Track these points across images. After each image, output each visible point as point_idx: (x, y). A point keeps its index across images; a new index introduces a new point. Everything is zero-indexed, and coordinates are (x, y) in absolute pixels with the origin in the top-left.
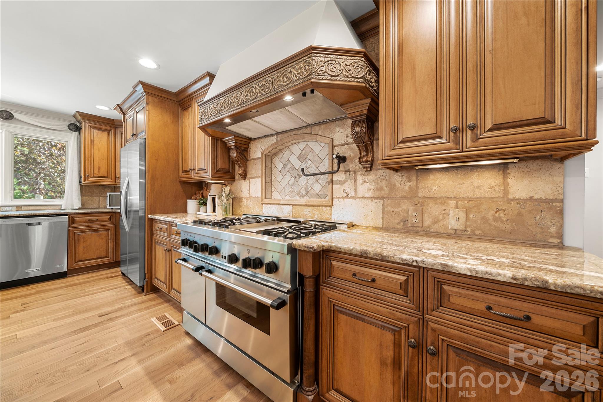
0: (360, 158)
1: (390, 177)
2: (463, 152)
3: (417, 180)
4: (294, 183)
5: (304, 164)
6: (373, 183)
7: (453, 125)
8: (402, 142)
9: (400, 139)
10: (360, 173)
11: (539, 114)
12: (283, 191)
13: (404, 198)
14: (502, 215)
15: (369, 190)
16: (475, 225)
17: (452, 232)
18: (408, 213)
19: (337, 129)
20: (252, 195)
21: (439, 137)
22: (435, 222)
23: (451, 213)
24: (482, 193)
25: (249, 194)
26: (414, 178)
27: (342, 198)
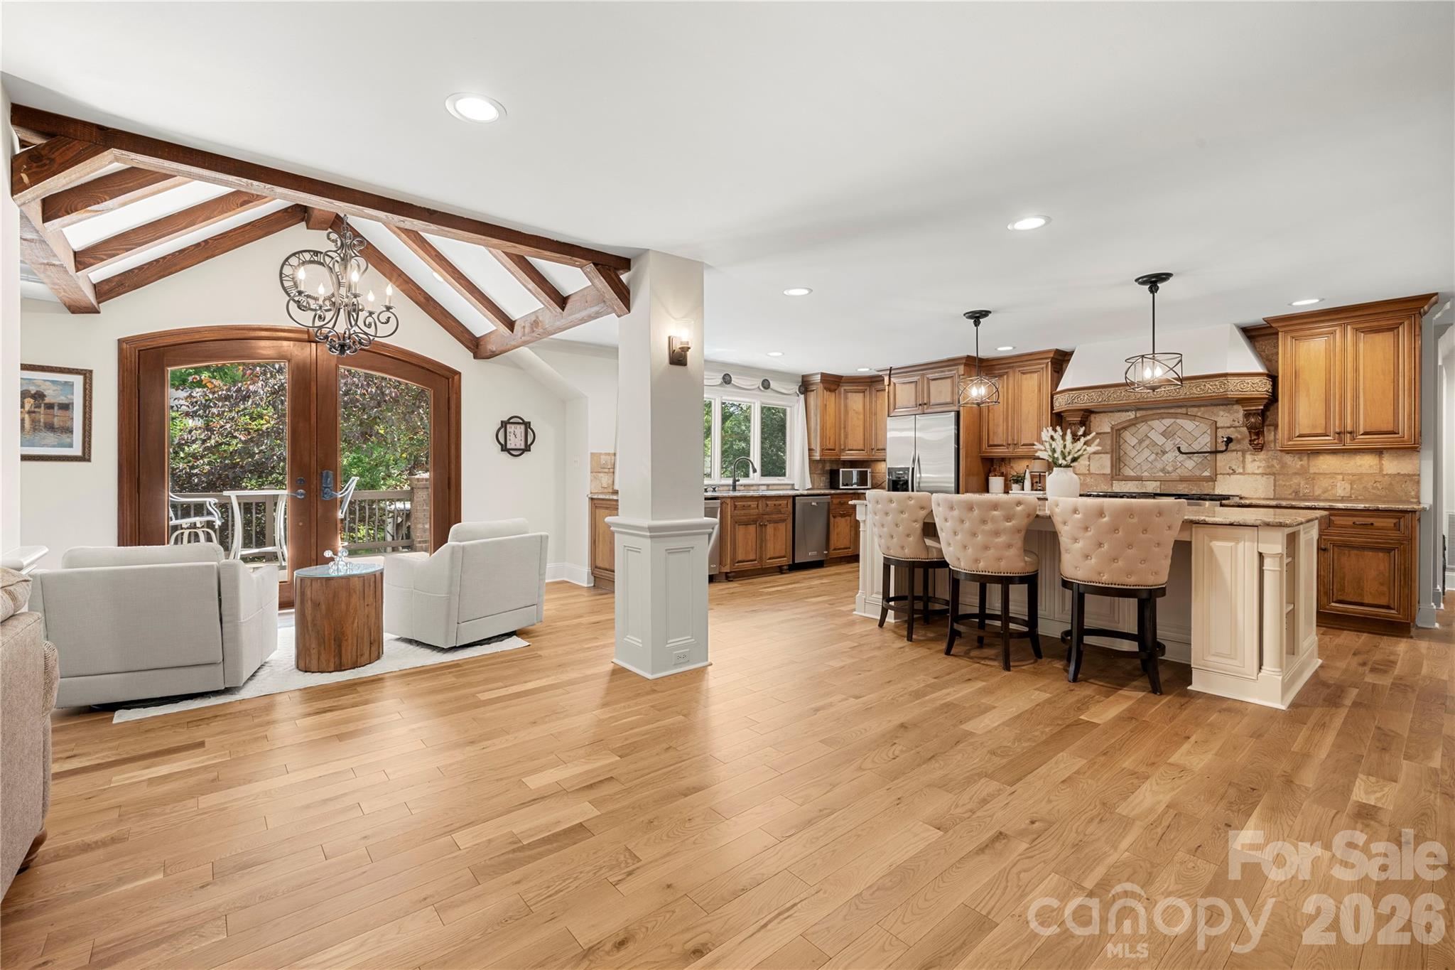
0: (1250, 441)
1: (1281, 457)
2: (1344, 445)
3: (1309, 460)
4: (1155, 460)
5: (1171, 441)
6: (1264, 462)
7: (1337, 430)
8: (1298, 437)
9: (1297, 434)
10: (1249, 452)
11: (1390, 429)
13: (1295, 474)
14: (1378, 485)
15: (1259, 467)
16: (1358, 492)
17: (1340, 498)
18: (1299, 485)
19: (1222, 413)
20: (1091, 472)
21: (1328, 436)
22: (1324, 492)
23: (1339, 484)
24: (1363, 470)
25: (1089, 470)
26: (1305, 458)
27: (1228, 474)
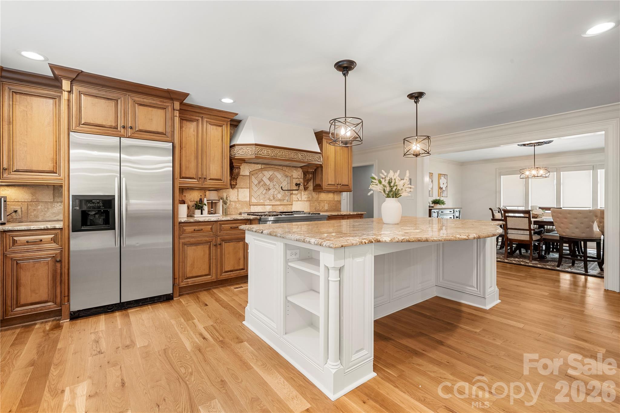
0: (304, 186)
1: (312, 193)
4: (266, 193)
5: (272, 183)
6: (307, 195)
7: (337, 183)
8: (328, 185)
10: (303, 191)
11: (347, 184)
12: (258, 197)
13: (315, 200)
14: (334, 205)
15: (306, 198)
16: (329, 208)
17: (326, 210)
19: (294, 171)
20: (239, 200)
21: (335, 185)
22: (322, 208)
24: (331, 199)
25: (237, 199)
27: (296, 201)
